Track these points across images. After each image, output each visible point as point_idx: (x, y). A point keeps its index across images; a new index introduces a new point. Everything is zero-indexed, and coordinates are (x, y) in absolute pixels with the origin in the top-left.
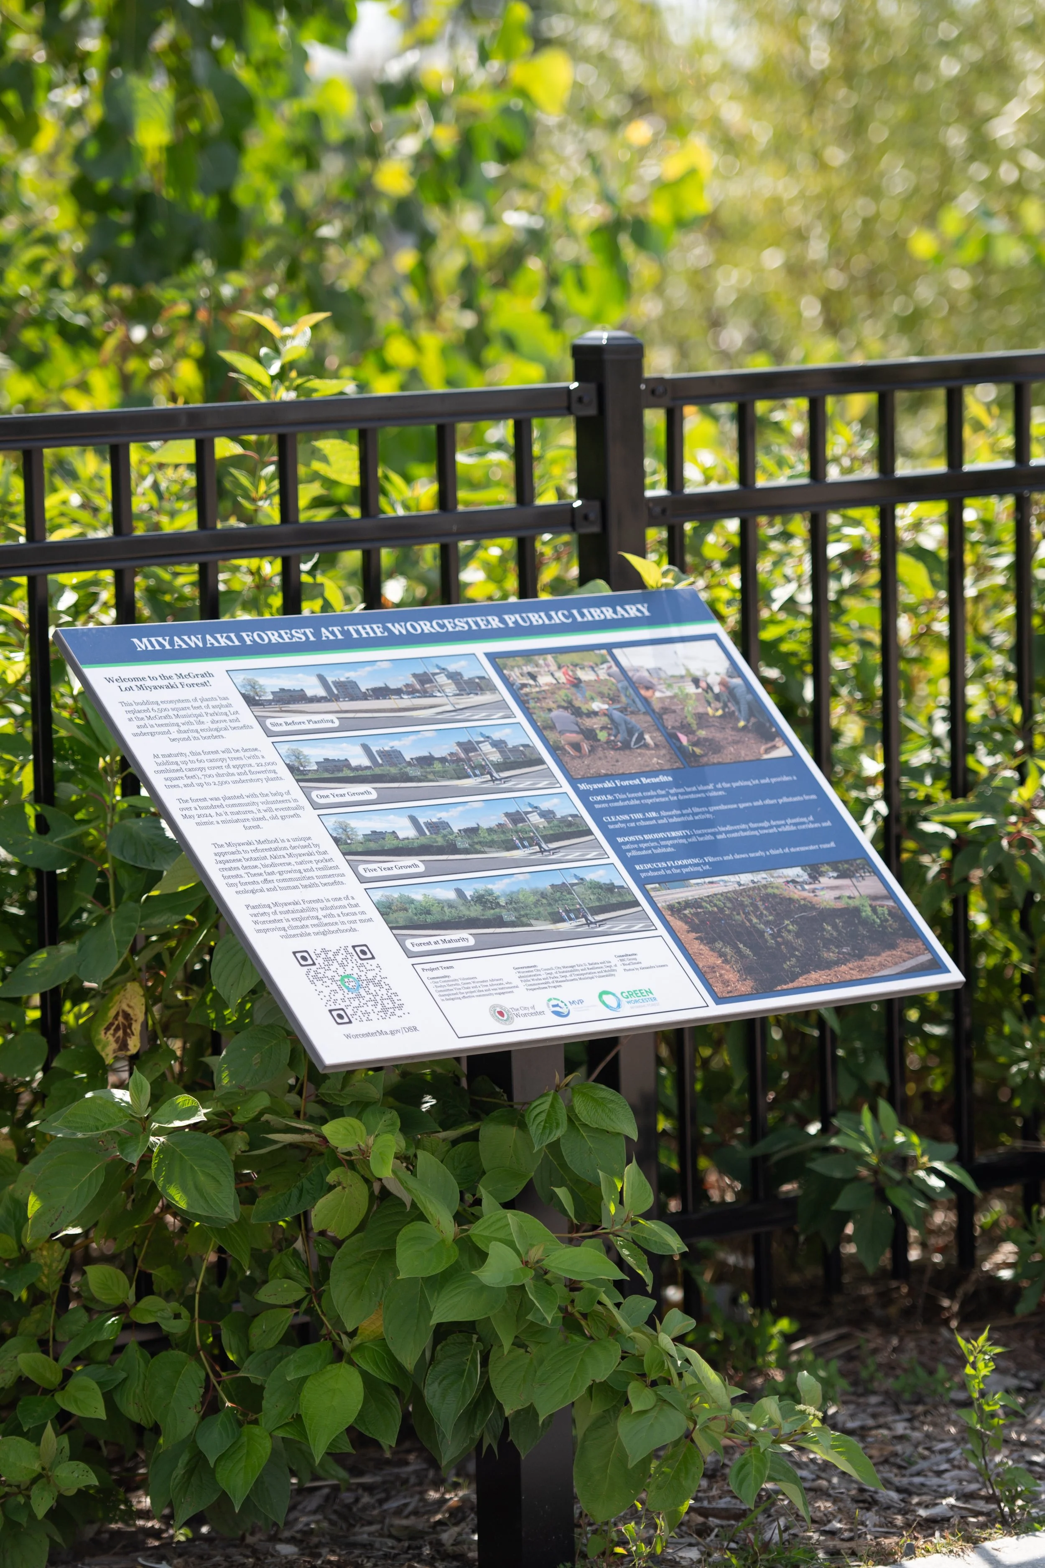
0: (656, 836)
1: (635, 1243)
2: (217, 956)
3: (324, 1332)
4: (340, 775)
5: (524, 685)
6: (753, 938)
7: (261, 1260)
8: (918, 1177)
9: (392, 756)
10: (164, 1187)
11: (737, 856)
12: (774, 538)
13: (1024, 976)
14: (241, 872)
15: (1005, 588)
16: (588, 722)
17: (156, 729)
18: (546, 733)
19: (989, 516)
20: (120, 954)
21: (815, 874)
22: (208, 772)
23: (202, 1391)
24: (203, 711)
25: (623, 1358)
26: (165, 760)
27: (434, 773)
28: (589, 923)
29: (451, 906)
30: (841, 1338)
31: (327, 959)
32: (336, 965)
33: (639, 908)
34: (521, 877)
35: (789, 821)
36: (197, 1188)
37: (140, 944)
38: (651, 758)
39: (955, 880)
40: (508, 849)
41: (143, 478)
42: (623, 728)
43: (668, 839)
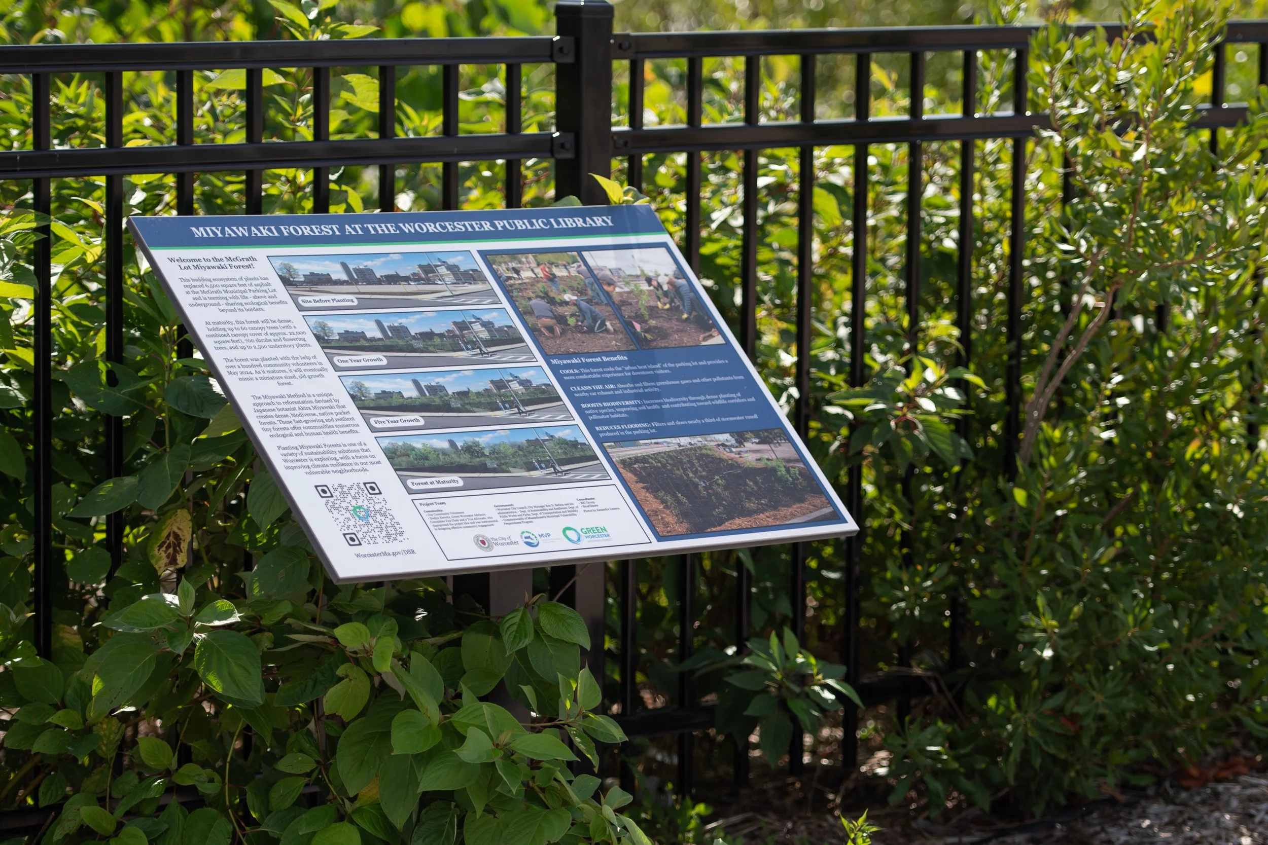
0: (613, 404)
1: (587, 733)
2: (252, 490)
3: (330, 797)
4: (358, 344)
5: (509, 278)
6: (688, 488)
7: (281, 738)
8: (814, 691)
9: (401, 331)
10: (204, 674)
11: (678, 423)
12: (714, 171)
13: (904, 534)
14: (275, 420)
15: (898, 220)
16: (561, 310)
17: (208, 301)
18: (526, 317)
19: (886, 161)
20: (173, 486)
21: (741, 440)
22: (250, 338)
23: (230, 841)
24: (248, 288)
25: (573, 824)
26: (215, 327)
27: (434, 346)
28: (556, 472)
29: (445, 453)
30: (745, 821)
31: (343, 493)
32: (350, 498)
33: (597, 462)
34: (502, 433)
35: (721, 396)
36: (231, 675)
37: (189, 478)
38: (611, 341)
39: (851, 453)
40: (492, 410)
41: (203, 103)
42: (588, 315)
43: (622, 406)
